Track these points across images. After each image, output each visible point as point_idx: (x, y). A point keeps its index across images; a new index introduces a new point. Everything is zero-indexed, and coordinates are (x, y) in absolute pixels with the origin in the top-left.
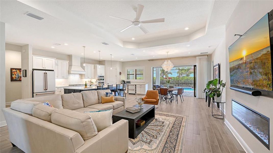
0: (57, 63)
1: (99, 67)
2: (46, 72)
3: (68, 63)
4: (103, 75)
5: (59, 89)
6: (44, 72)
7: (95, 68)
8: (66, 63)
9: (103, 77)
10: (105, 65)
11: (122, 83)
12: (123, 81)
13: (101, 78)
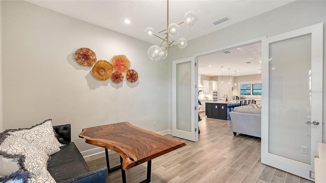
1: (214, 83)
4: (216, 90)
7: (210, 85)
9: (217, 92)
10: (217, 80)
11: (234, 99)
12: (237, 97)
13: (215, 94)
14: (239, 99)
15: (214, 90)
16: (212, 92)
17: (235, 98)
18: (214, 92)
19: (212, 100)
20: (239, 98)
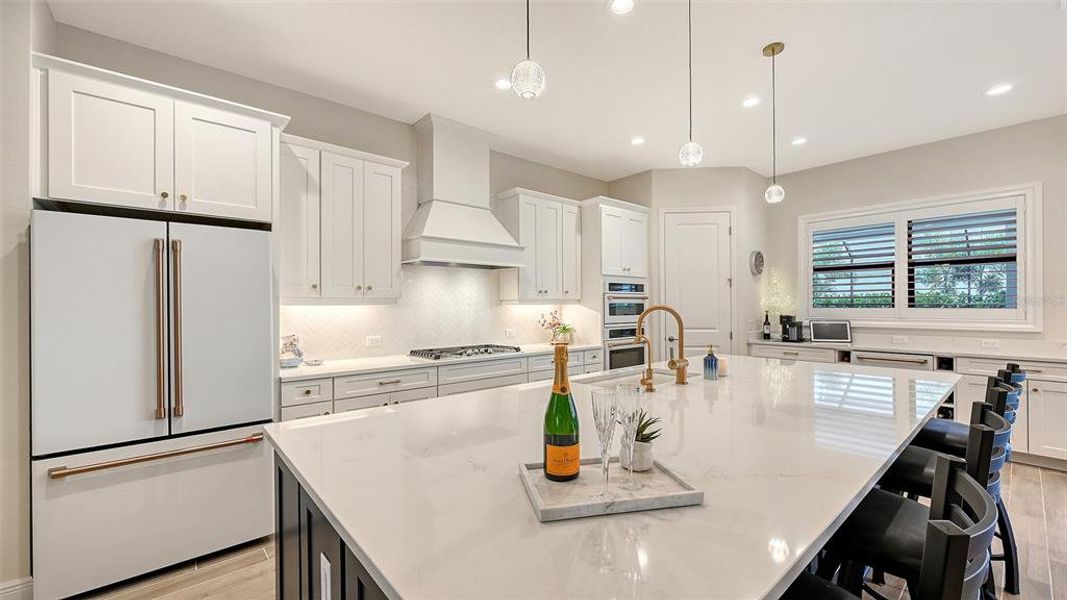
0: (314, 173)
1: (612, 214)
2: (178, 230)
3: (397, 174)
4: (638, 273)
5: (313, 397)
6: (158, 229)
7: (586, 225)
8: (387, 176)
9: (638, 288)
10: (648, 204)
11: (767, 337)
12: (786, 321)
13: (626, 298)
14: (806, 334)
15: (614, 269)
16: (600, 287)
17: (776, 330)
18: (613, 287)
19: (598, 343)
20: (800, 326)
